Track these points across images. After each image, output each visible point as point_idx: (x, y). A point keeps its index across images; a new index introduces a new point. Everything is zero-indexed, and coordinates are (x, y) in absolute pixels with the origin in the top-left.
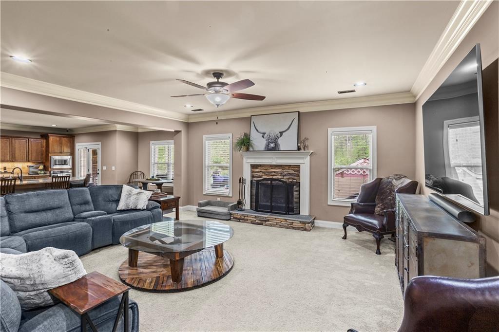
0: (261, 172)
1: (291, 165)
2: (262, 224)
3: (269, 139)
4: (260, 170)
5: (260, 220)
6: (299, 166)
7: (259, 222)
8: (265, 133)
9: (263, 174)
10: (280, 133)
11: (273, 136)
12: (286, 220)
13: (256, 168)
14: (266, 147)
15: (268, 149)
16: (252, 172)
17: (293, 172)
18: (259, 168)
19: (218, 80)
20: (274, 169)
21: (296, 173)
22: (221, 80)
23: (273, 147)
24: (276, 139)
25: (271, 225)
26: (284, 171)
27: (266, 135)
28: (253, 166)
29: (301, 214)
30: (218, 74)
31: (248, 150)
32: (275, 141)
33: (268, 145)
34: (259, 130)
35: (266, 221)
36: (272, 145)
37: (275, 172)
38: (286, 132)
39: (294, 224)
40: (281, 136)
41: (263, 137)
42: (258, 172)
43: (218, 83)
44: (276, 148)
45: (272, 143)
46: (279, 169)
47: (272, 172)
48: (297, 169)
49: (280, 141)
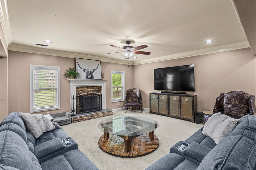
0: (81, 91)
1: (97, 87)
2: (92, 119)
3: (88, 73)
4: (81, 90)
5: (90, 117)
6: (101, 87)
7: (90, 118)
8: (85, 69)
9: (83, 92)
10: (93, 70)
11: (90, 71)
12: (103, 113)
13: (79, 89)
14: (86, 77)
15: (88, 78)
16: (77, 91)
17: (98, 90)
18: (81, 89)
19: (128, 45)
20: (89, 89)
21: (99, 90)
23: (90, 77)
24: (92, 73)
25: (97, 118)
26: (94, 89)
27: (86, 71)
28: (77, 88)
29: (103, 109)
30: (128, 42)
31: (75, 78)
32: (91, 74)
33: (88, 76)
34: (82, 67)
35: (94, 116)
36: (90, 76)
37: (89, 90)
38: (96, 70)
39: (107, 114)
40: (94, 71)
41: (84, 71)
42: (79, 91)
43: (128, 46)
44: (92, 78)
45: (90, 75)
46: (92, 88)
47: (88, 91)
48: (100, 88)
49: (94, 74)
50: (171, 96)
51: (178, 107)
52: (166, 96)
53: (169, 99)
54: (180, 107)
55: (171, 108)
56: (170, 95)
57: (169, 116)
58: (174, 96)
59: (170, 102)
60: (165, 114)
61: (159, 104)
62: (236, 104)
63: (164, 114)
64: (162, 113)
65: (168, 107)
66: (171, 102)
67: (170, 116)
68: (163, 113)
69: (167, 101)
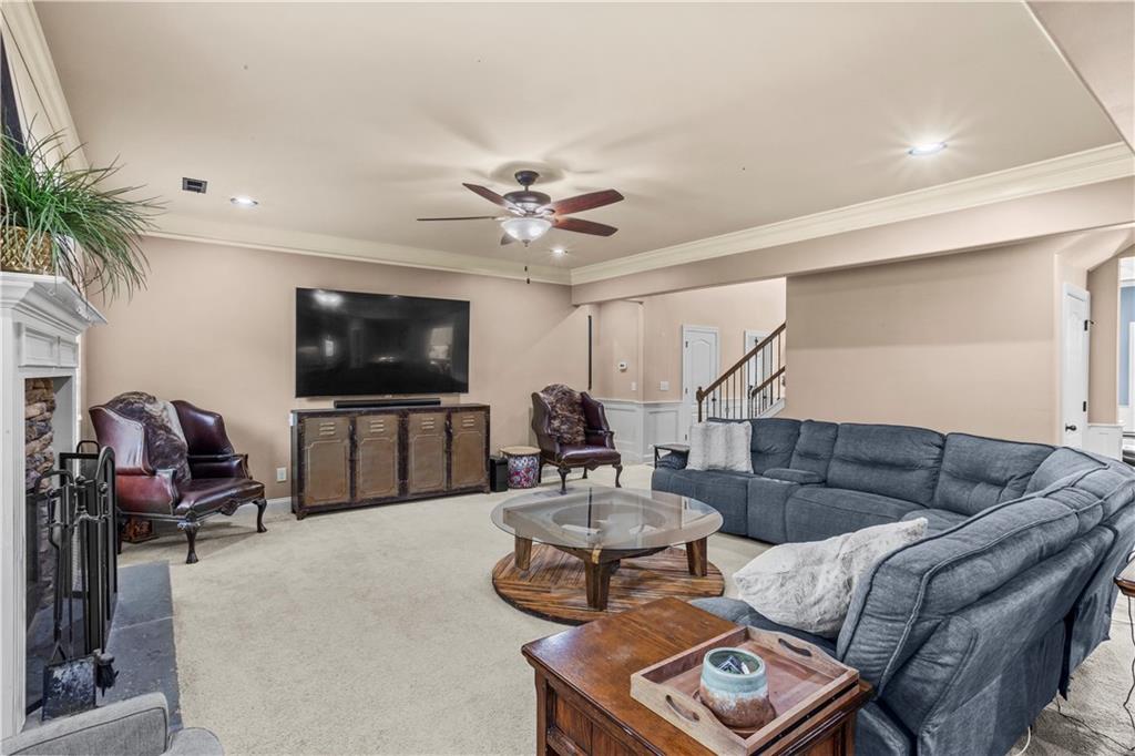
19: (527, 188)
22: (532, 188)
30: (528, 177)
43: (527, 194)
50: (413, 417)
51: (439, 452)
52: (393, 419)
53: (403, 432)
54: (449, 452)
55: (413, 464)
56: (410, 410)
57: (403, 498)
58: (427, 414)
59: (407, 438)
60: (386, 498)
61: (353, 462)
62: (567, 417)
63: (382, 496)
64: (371, 497)
65: (400, 464)
66: (413, 439)
67: (409, 497)
68: (378, 496)
69: (395, 438)
